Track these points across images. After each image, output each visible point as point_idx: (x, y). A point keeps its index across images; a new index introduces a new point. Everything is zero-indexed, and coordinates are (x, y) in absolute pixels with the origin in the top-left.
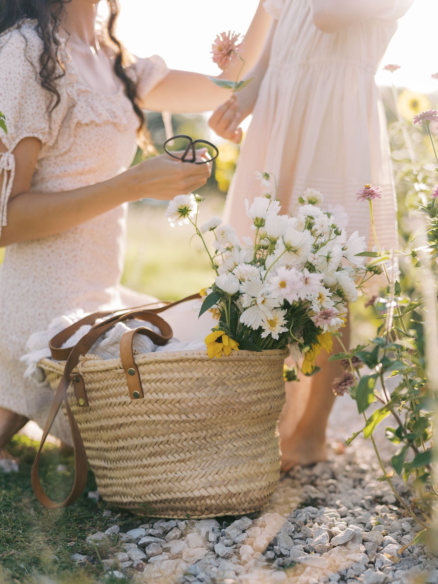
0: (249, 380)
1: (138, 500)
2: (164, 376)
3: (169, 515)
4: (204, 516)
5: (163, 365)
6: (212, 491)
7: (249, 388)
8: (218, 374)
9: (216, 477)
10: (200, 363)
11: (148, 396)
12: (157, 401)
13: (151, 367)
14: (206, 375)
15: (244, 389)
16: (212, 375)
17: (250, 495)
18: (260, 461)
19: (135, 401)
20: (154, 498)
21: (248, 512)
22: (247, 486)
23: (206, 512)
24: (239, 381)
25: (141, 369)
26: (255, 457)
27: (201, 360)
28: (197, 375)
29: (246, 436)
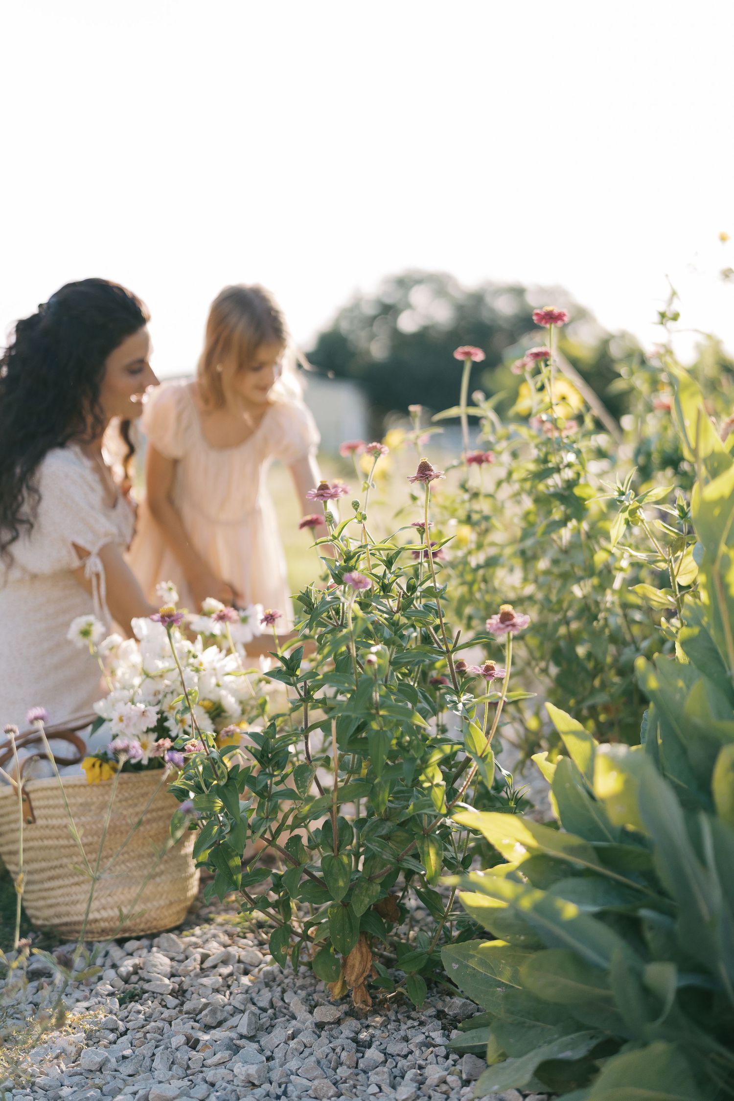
0: (136, 801)
1: (46, 923)
2: (51, 802)
3: (88, 938)
4: (102, 939)
5: (49, 793)
6: (104, 914)
7: (137, 809)
8: (101, 798)
9: (109, 899)
10: (82, 789)
11: (40, 822)
12: (47, 827)
13: (40, 794)
14: (89, 800)
15: (131, 810)
16: (95, 799)
17: (146, 915)
18: (158, 880)
19: (30, 826)
20: (56, 921)
21: (149, 932)
22: (143, 906)
23: (110, 933)
24: (124, 803)
25: (32, 796)
26: (152, 877)
27: (84, 786)
28: (80, 800)
29: (140, 857)
